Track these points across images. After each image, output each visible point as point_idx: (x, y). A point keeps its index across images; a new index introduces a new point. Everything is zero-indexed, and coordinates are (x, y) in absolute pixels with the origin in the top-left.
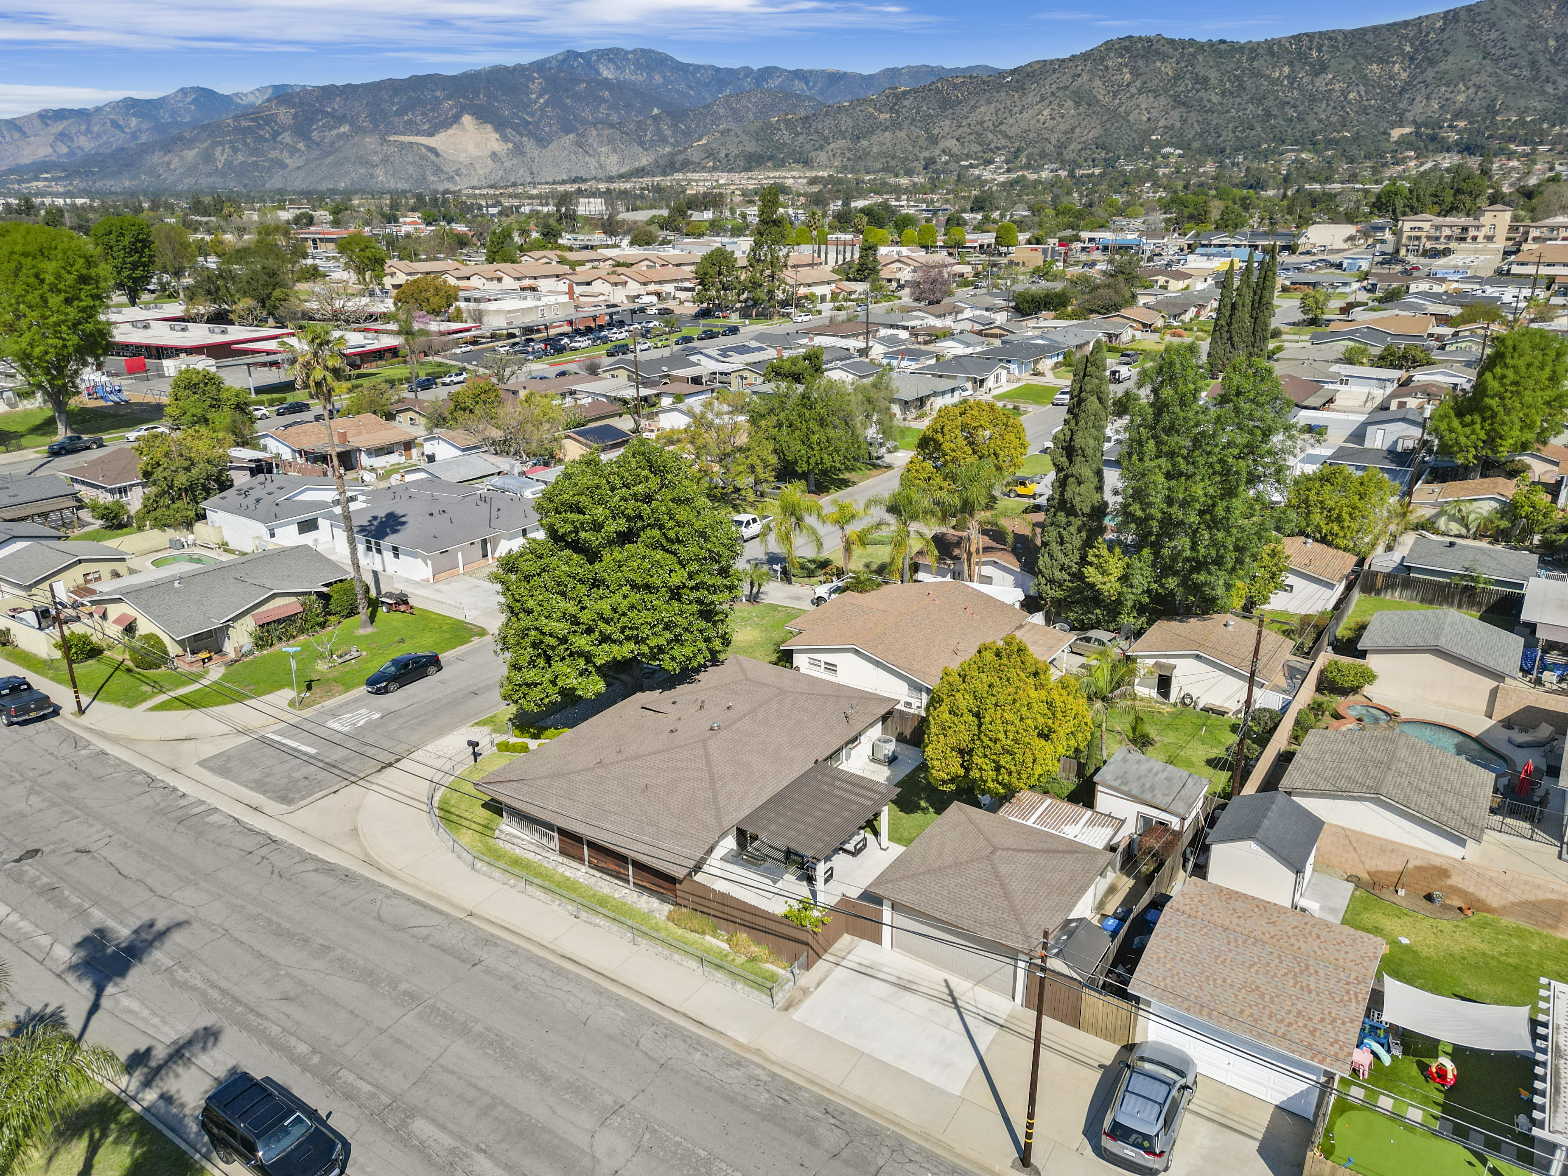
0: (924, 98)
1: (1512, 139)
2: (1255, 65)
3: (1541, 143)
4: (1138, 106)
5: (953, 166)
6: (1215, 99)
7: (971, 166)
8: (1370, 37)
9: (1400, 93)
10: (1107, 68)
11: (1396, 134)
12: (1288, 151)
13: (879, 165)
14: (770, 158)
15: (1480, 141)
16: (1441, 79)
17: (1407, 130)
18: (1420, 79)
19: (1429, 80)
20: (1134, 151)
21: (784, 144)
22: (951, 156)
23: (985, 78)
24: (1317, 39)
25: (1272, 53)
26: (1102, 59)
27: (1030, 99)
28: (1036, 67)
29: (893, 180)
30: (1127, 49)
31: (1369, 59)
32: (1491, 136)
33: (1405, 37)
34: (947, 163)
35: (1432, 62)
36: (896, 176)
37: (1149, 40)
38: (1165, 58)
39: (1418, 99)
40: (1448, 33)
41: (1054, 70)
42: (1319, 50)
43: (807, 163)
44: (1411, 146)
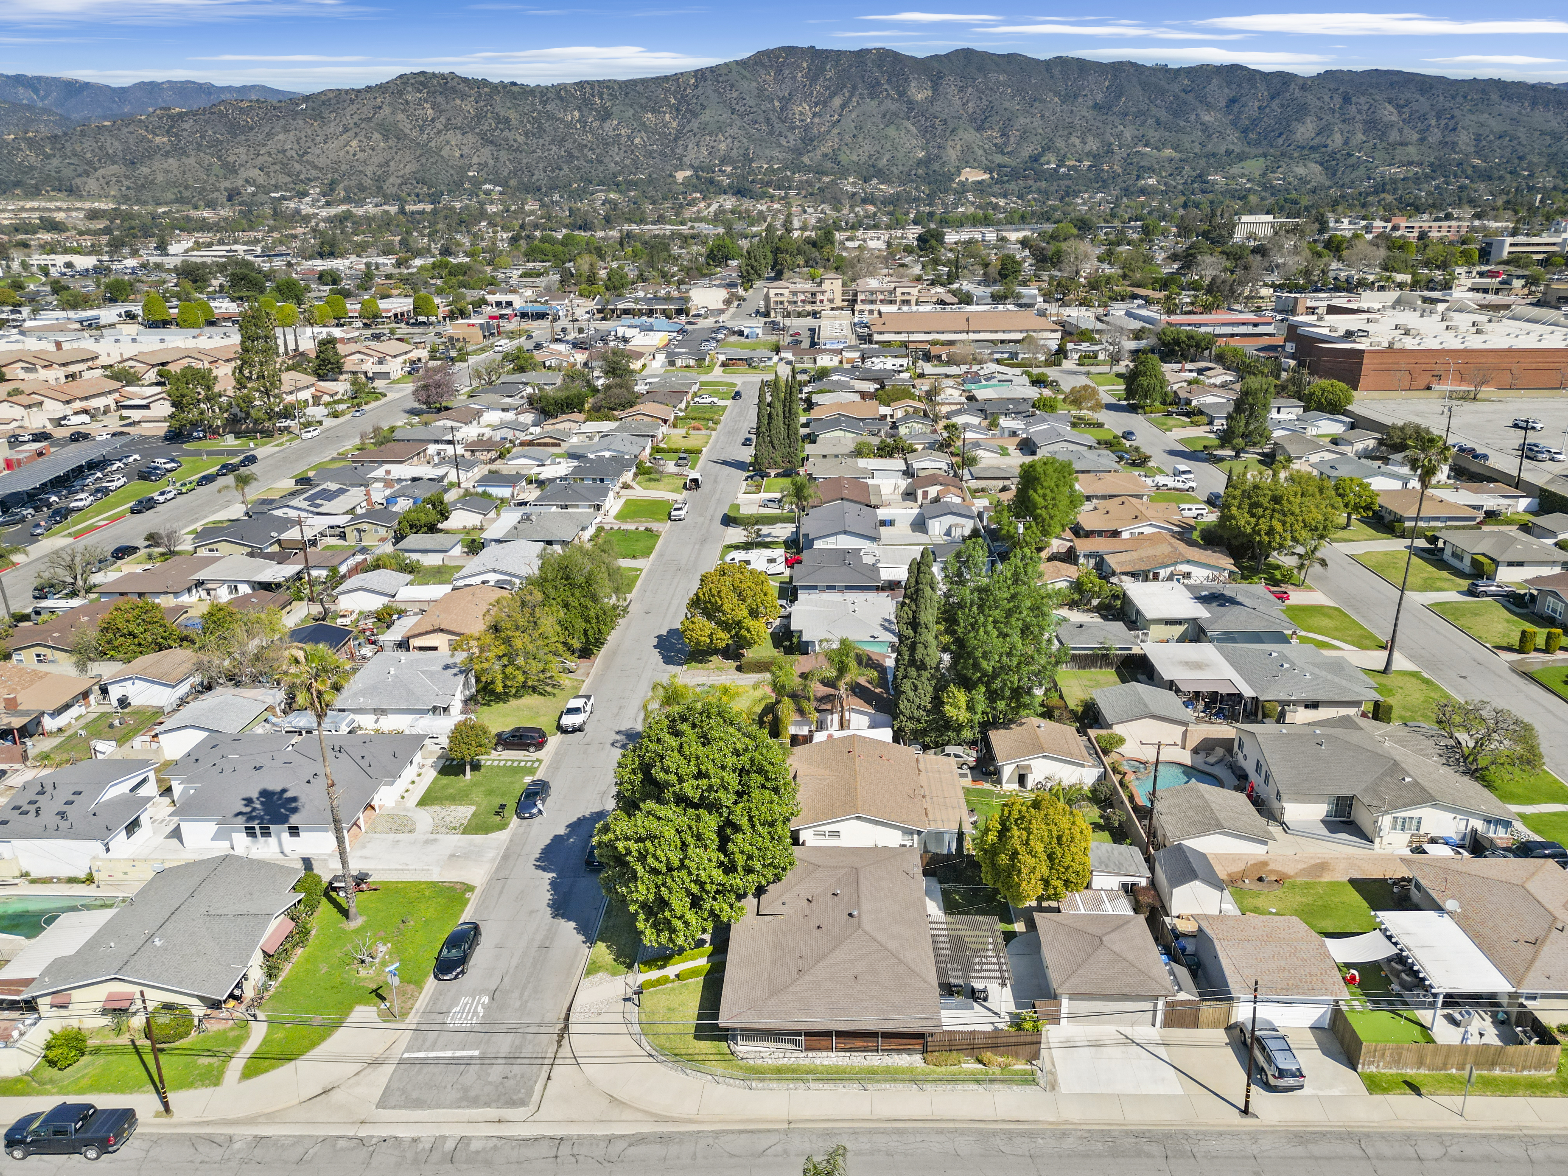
0: (207, 122)
1: (769, 184)
2: (548, 107)
3: (790, 188)
4: (448, 142)
5: (262, 198)
6: (521, 139)
7: (284, 198)
8: (640, 88)
9: (675, 140)
10: (407, 102)
11: (680, 176)
12: (597, 191)
13: (170, 196)
14: (17, 184)
15: (747, 185)
16: (704, 129)
17: (689, 173)
18: (687, 128)
19: (696, 130)
20: (456, 187)
21: (32, 168)
22: (257, 187)
23: (275, 102)
24: (597, 88)
25: (561, 99)
26: (401, 93)
27: (331, 129)
28: (331, 95)
29: (193, 214)
30: (422, 83)
31: (644, 108)
32: (753, 181)
33: (667, 90)
34: (254, 194)
35: (695, 115)
36: (196, 208)
37: (443, 76)
38: (463, 96)
39: (690, 146)
40: (700, 90)
41: (352, 101)
42: (602, 99)
43: (72, 192)
44: (696, 189)
